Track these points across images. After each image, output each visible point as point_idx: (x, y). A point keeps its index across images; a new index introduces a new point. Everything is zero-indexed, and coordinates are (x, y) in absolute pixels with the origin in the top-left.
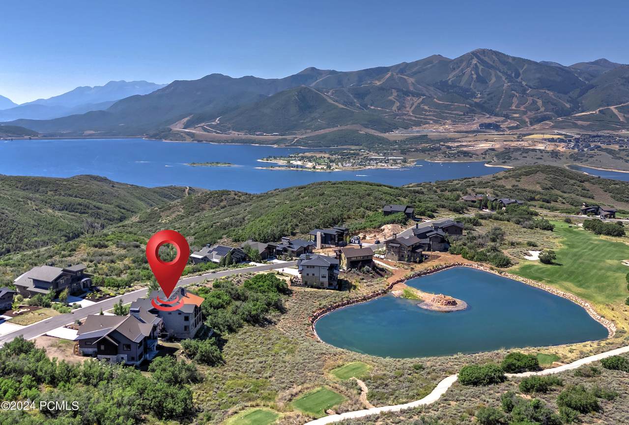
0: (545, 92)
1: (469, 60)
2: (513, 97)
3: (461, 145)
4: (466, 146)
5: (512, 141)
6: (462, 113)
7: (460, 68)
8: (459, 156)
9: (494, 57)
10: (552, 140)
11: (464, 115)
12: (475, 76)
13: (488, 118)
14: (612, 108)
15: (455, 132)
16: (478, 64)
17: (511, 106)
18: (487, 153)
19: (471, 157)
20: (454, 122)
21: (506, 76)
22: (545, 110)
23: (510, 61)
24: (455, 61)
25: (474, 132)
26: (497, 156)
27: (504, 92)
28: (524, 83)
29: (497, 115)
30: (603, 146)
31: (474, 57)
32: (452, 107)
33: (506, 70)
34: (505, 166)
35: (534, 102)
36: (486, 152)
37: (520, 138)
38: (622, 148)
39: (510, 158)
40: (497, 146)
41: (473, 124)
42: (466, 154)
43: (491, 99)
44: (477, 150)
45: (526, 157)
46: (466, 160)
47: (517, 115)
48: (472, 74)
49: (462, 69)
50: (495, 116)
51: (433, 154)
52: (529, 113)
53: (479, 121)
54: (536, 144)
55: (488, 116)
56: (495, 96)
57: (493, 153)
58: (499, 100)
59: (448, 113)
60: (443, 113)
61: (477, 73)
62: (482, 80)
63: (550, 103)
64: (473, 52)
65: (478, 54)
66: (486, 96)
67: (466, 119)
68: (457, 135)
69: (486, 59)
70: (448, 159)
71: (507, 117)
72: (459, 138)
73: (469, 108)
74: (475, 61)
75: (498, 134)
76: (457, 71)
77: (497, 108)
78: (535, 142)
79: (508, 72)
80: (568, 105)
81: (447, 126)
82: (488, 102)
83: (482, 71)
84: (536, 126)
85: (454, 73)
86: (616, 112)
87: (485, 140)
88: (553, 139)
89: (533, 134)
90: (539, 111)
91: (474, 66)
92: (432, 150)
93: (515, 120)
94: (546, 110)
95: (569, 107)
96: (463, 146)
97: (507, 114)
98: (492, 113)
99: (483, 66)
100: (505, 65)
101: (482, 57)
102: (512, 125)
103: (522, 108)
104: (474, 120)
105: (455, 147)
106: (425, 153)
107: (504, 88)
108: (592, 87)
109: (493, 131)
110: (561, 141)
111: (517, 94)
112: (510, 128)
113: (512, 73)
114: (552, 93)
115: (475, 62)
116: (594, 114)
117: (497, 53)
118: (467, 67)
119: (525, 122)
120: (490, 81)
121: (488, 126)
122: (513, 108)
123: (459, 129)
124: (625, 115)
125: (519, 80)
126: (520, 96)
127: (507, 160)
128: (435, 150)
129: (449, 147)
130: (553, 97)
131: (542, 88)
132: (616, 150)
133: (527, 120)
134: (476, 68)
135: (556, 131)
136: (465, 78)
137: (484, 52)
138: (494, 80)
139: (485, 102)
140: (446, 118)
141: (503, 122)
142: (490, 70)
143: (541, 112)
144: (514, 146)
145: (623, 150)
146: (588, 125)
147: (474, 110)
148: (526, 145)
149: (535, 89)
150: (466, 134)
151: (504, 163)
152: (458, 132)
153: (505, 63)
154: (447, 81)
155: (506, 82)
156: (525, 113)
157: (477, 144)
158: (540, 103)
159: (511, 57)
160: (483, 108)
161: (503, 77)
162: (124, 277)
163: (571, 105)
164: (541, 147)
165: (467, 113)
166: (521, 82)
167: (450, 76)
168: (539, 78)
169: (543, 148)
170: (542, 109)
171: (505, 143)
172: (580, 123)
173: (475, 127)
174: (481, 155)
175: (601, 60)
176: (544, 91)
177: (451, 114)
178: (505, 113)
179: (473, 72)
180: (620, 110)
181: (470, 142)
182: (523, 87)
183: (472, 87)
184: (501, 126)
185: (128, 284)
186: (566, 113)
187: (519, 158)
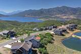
162: (22, 33)
185: (22, 34)
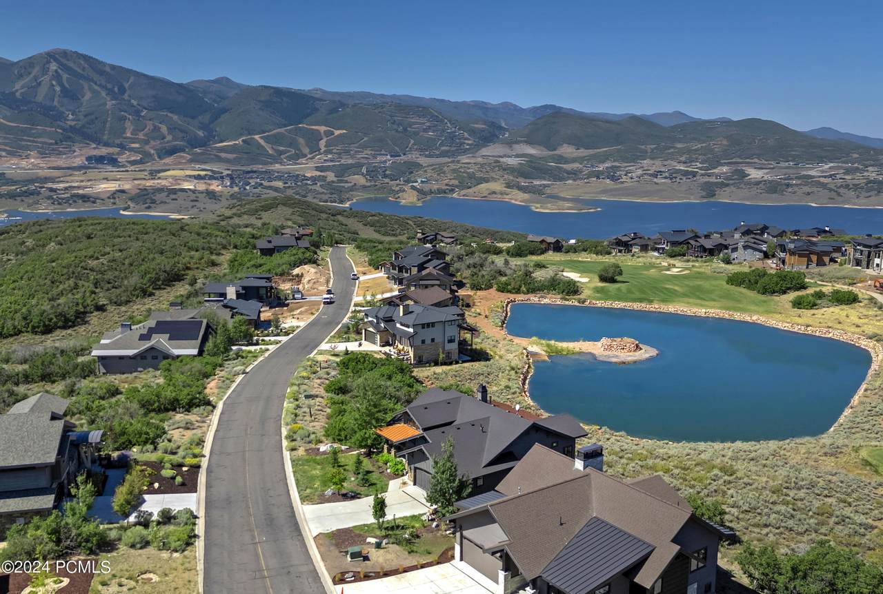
0: (167, 115)
1: (44, 65)
2: (125, 120)
3: (70, 187)
4: (79, 187)
5: (144, 179)
6: (54, 142)
7: (32, 76)
8: (75, 201)
9: (82, 62)
10: (199, 177)
11: (56, 144)
12: (58, 89)
13: (94, 148)
14: (257, 137)
15: (49, 168)
16: (59, 70)
17: (124, 133)
18: (116, 196)
19: (94, 202)
20: (43, 154)
21: (107, 91)
22: (173, 139)
23: (108, 69)
24: (21, 64)
25: (79, 168)
26: (131, 199)
27: (110, 112)
28: (134, 102)
29: (107, 145)
30: (265, 183)
31: (52, 60)
32: (33, 132)
33: (103, 82)
34: (151, 212)
35: (156, 129)
36: (114, 195)
37: (153, 174)
38: (287, 185)
39: (153, 202)
40: (127, 186)
41: (75, 157)
42: (85, 198)
43: (92, 122)
44: (99, 192)
45: (176, 200)
46: (88, 207)
47: (137, 145)
48: (53, 85)
49: (35, 76)
50: (104, 146)
51: (30, 200)
52: (152, 143)
53: (83, 152)
54: (179, 182)
55: (95, 146)
56: (96, 118)
57: (124, 196)
58: (105, 122)
59: (29, 141)
60: (22, 140)
61: (61, 84)
62: (71, 95)
63: (177, 130)
64: (49, 53)
65: (57, 56)
66: (82, 117)
67: (60, 149)
68: (55, 173)
69: (71, 64)
70: (59, 206)
71: (122, 147)
72: (59, 177)
73: (62, 134)
74: (53, 66)
75: (118, 171)
76: (27, 80)
77: (103, 134)
78: (176, 179)
79: (108, 85)
80: (201, 133)
81: (33, 160)
82: (88, 126)
83: (67, 81)
84: (168, 160)
85: (22, 83)
86: (262, 142)
87: (104, 179)
88: (199, 175)
89: (169, 170)
90: (165, 140)
91: (54, 73)
92: (26, 194)
93: (135, 152)
94: (175, 139)
95: (203, 135)
96: (74, 187)
97: (121, 144)
98: (99, 142)
99: (69, 75)
100: (101, 75)
101: (65, 62)
102: (133, 158)
103: (141, 136)
104: (74, 151)
105: (62, 190)
106: (15, 200)
107: (107, 107)
108: (224, 111)
109: (108, 167)
110: (211, 178)
111: (130, 117)
112: (133, 163)
113: (114, 87)
114: (176, 117)
115: (55, 68)
116: (237, 144)
117: (87, 58)
118: (43, 75)
119: (150, 155)
120: (83, 97)
121: (100, 160)
122: (128, 135)
123: (55, 164)
124: (274, 147)
125: (126, 97)
126: (134, 120)
127: (151, 205)
128: (31, 194)
129: (51, 190)
130: (180, 122)
131: (161, 110)
132: (282, 187)
133: (152, 152)
134: (57, 76)
135: (197, 166)
136: (43, 91)
137: (65, 54)
138: (88, 95)
139: (83, 126)
140: (28, 148)
141: (118, 154)
142: (81, 81)
143: (168, 142)
144: (151, 186)
145: (289, 187)
146: (234, 159)
147: (70, 137)
148: (167, 184)
149: (151, 110)
150: (70, 172)
151: (149, 208)
152: (54, 168)
153: (102, 73)
154: (13, 93)
155: (108, 99)
156: (147, 142)
157: (95, 185)
158: (164, 129)
159: (109, 65)
160: (85, 134)
161: (102, 92)
163: (206, 133)
164: (187, 186)
165: (61, 141)
166: (130, 101)
167: (17, 86)
168: (154, 97)
169: (192, 187)
170: (169, 138)
171: (136, 182)
172: (223, 155)
173: (78, 161)
174: (109, 200)
175: (222, 78)
176: (165, 113)
177: (33, 141)
178: (117, 141)
179: (54, 83)
180: (266, 139)
181: (82, 181)
182: (134, 106)
183: (56, 103)
184: (119, 160)
186: (203, 143)
187: (167, 201)
